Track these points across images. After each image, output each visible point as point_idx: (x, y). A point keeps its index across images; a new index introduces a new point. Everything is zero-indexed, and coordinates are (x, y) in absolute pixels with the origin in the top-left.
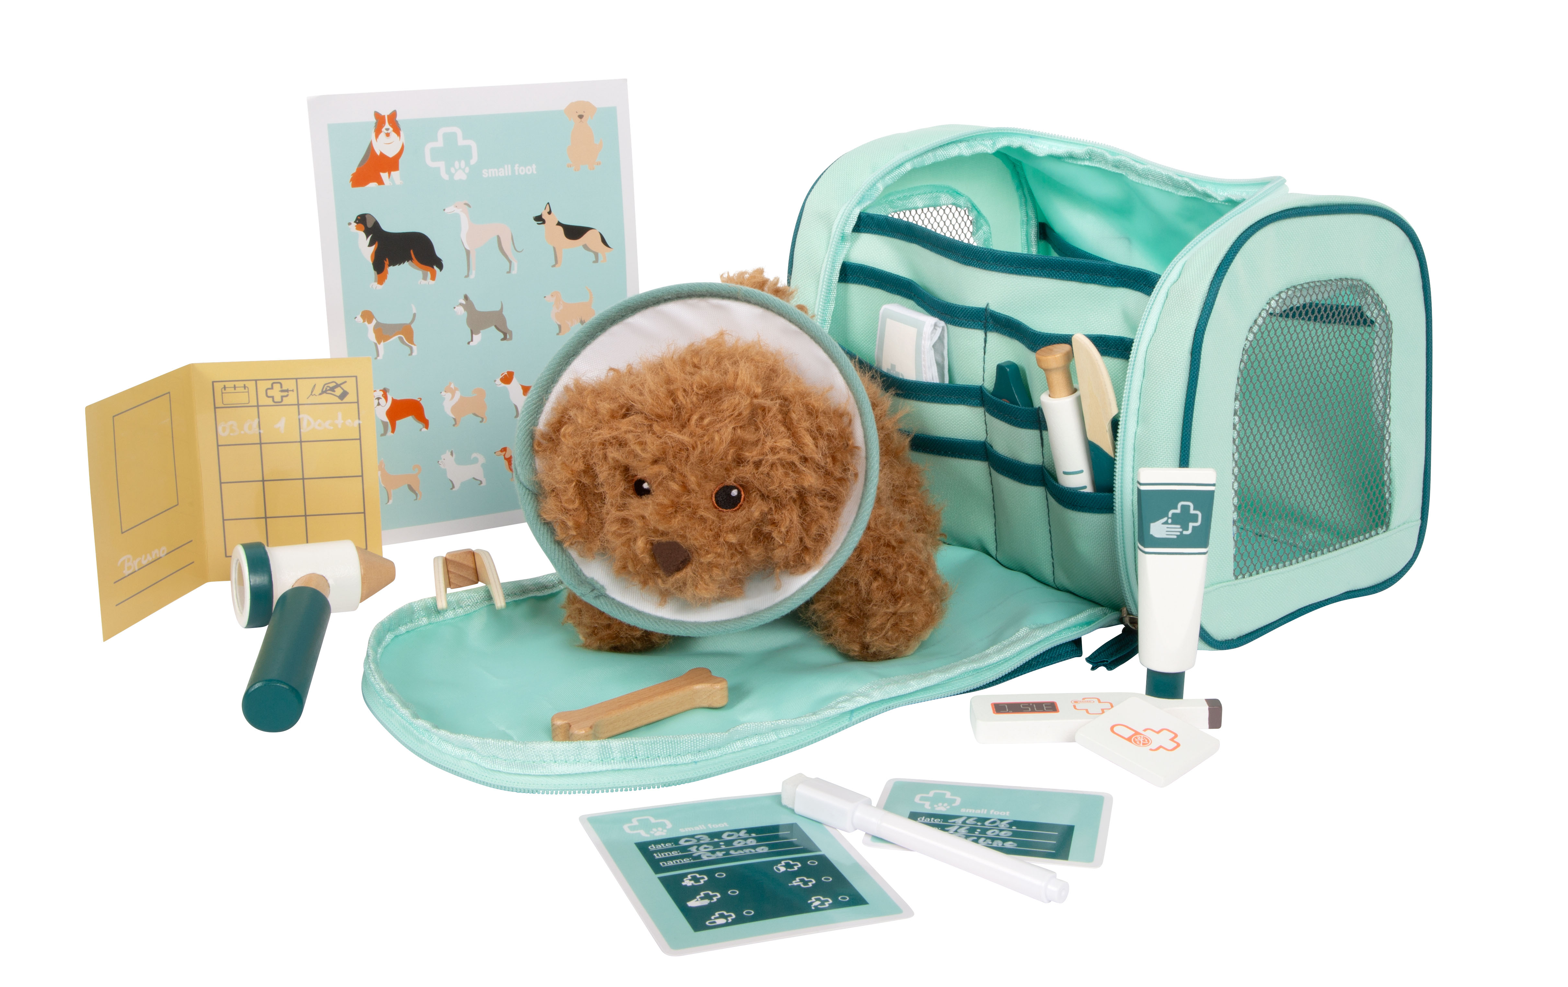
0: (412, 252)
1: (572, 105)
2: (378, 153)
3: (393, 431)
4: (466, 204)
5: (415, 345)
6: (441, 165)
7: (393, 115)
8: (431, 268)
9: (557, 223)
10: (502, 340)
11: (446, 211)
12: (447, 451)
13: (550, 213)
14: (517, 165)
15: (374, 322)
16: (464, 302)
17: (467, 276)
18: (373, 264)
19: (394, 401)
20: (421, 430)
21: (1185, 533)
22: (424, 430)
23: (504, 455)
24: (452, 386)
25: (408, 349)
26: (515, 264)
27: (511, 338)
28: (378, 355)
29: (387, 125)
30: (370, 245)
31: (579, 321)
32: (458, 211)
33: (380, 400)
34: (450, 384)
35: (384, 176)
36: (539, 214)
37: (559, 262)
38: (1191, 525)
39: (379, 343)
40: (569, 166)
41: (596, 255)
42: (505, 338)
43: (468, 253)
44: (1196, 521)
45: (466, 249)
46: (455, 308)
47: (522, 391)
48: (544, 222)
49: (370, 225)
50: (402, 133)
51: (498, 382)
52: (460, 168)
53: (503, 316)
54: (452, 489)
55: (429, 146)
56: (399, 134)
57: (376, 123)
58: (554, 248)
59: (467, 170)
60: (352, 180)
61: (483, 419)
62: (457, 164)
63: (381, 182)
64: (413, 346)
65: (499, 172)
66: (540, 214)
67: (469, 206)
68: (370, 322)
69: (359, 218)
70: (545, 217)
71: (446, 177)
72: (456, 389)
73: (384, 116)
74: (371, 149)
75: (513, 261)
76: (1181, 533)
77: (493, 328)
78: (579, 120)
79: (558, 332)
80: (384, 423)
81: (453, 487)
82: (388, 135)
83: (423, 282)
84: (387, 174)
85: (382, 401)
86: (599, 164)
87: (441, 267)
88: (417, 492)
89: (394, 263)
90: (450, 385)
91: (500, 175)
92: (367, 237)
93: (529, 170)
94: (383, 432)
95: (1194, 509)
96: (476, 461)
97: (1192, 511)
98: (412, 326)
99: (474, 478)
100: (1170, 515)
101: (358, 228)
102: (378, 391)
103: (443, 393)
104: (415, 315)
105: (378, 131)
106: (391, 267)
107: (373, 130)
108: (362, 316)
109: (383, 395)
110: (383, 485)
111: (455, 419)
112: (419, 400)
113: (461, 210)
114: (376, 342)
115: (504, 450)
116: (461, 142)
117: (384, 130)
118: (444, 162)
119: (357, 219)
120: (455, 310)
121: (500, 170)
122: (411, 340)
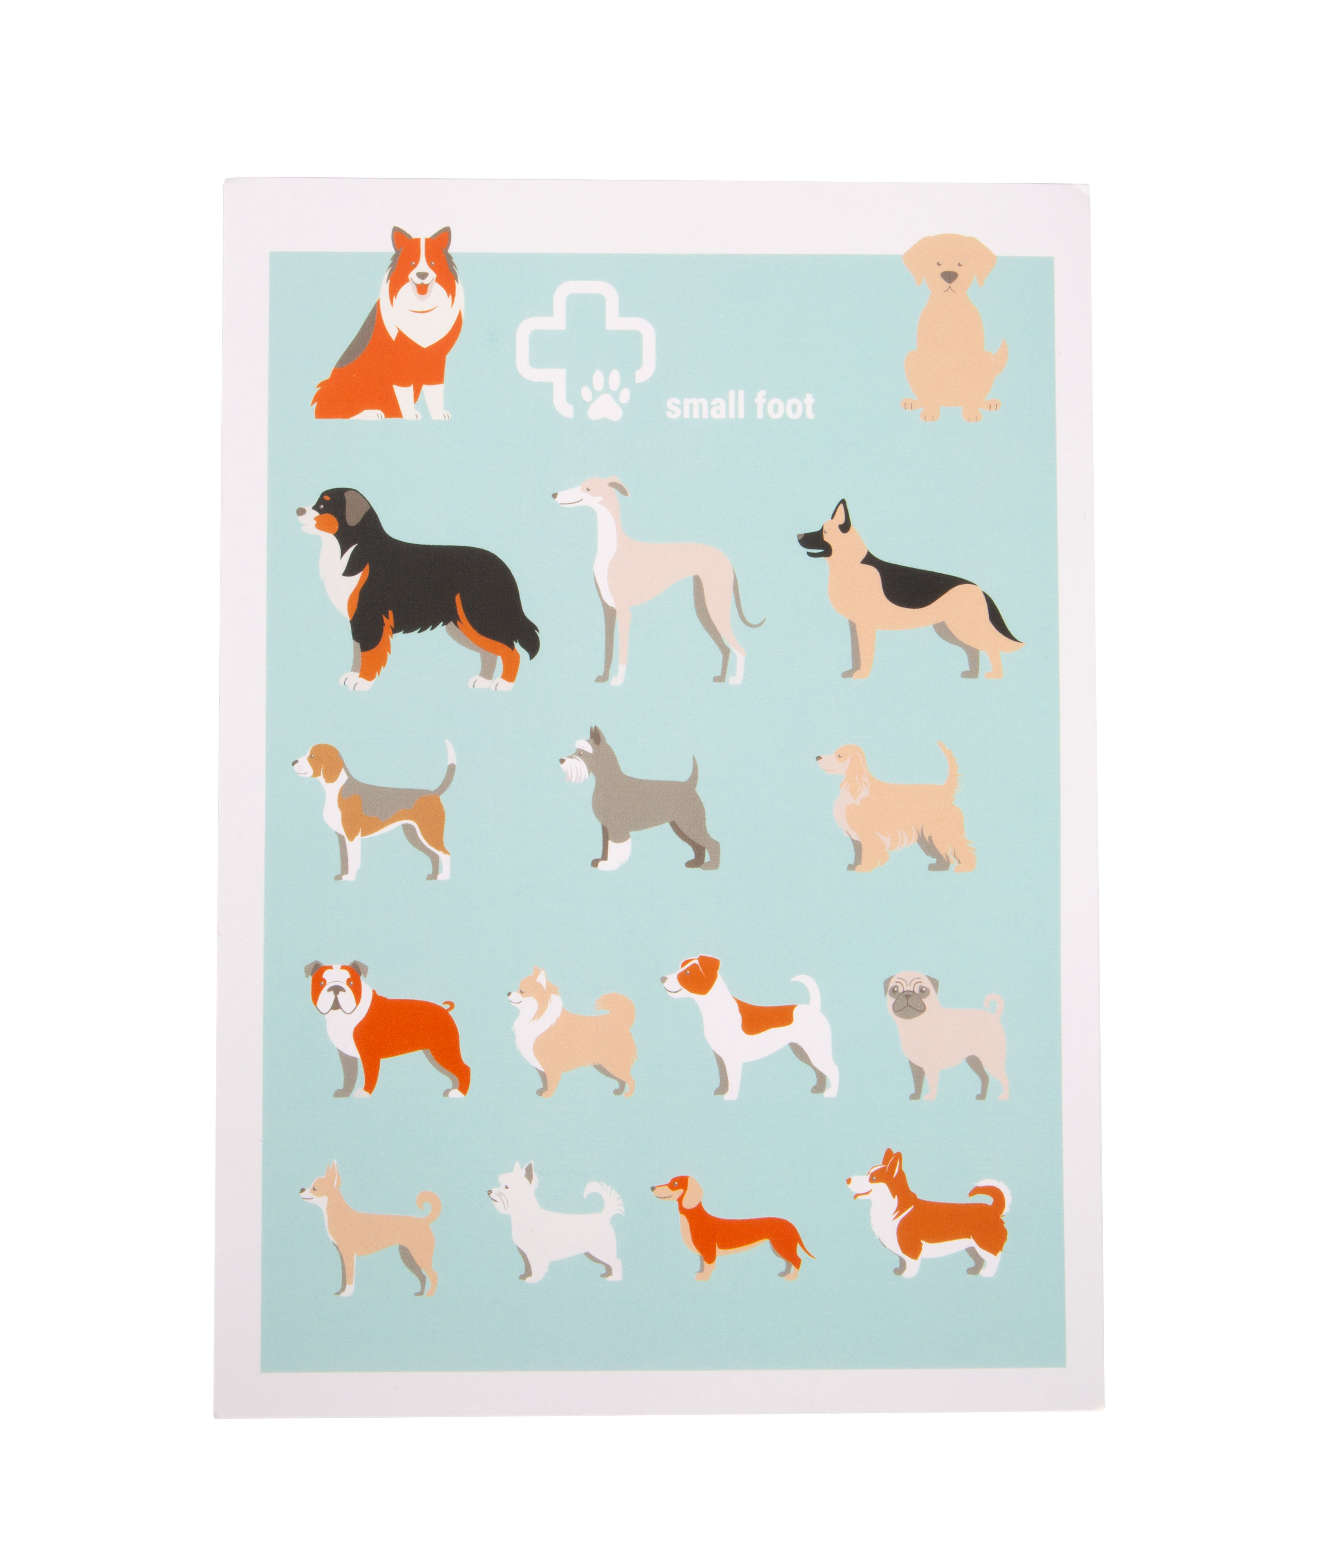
0: (458, 599)
1: (926, 246)
2: (393, 335)
3: (370, 1086)
4: (614, 485)
5: (446, 852)
6: (557, 377)
7: (443, 238)
8: (506, 648)
9: (863, 556)
10: (690, 864)
11: (559, 499)
12: (517, 1165)
13: (845, 527)
14: (762, 393)
15: (343, 778)
16: (589, 748)
17: (603, 678)
18: (352, 622)
19: (377, 1001)
20: (446, 1093)
22: (456, 1094)
23: (680, 1200)
24: (542, 979)
25: (427, 861)
26: (738, 658)
27: (715, 864)
28: (345, 869)
29: (423, 265)
30: (350, 571)
31: (915, 837)
32: (592, 501)
33: (341, 995)
34: (537, 972)
35: (403, 394)
36: (814, 528)
37: (863, 664)
39: (351, 838)
40: (908, 405)
41: (973, 655)
42: (697, 862)
43: (610, 614)
45: (604, 604)
46: (562, 761)
47: (738, 1018)
48: (827, 551)
49: (353, 518)
50: (459, 287)
51: (673, 983)
52: (606, 389)
53: (696, 799)
54: (523, 1277)
55: (528, 326)
56: (451, 290)
57: (394, 258)
58: (853, 627)
59: (625, 396)
60: (318, 398)
61: (622, 1084)
62: (598, 377)
63: (392, 410)
64: (440, 853)
65: (710, 407)
66: (816, 529)
67: (623, 491)
68: (331, 778)
69: (327, 498)
70: (832, 537)
71: (566, 410)
72: (552, 989)
73: (418, 241)
74: (375, 320)
75: (733, 649)
77: (666, 827)
78: (945, 284)
79: (852, 862)
80: (346, 1060)
81: (528, 1272)
82: (422, 289)
83: (483, 683)
84: (410, 390)
85: (347, 997)
86: (994, 406)
87: (533, 647)
88: (424, 1272)
89: (405, 625)
90: (536, 976)
91: (715, 416)
92: (343, 552)
93: (794, 408)
94: (341, 1087)
96: (595, 1204)
98: (444, 798)
99: (588, 1255)
101: (320, 525)
102: (337, 967)
103: (515, 996)
104: (452, 769)
105: (397, 280)
106: (400, 635)
107: (386, 276)
108: (311, 758)
109: (348, 981)
110: (332, 1239)
111: (543, 1076)
112: (446, 1007)
113: (600, 499)
114: (342, 832)
115: (680, 1183)
116: (615, 321)
117: (413, 275)
118: (562, 372)
119: (321, 500)
120: (564, 766)
121: (714, 402)
122: (436, 836)
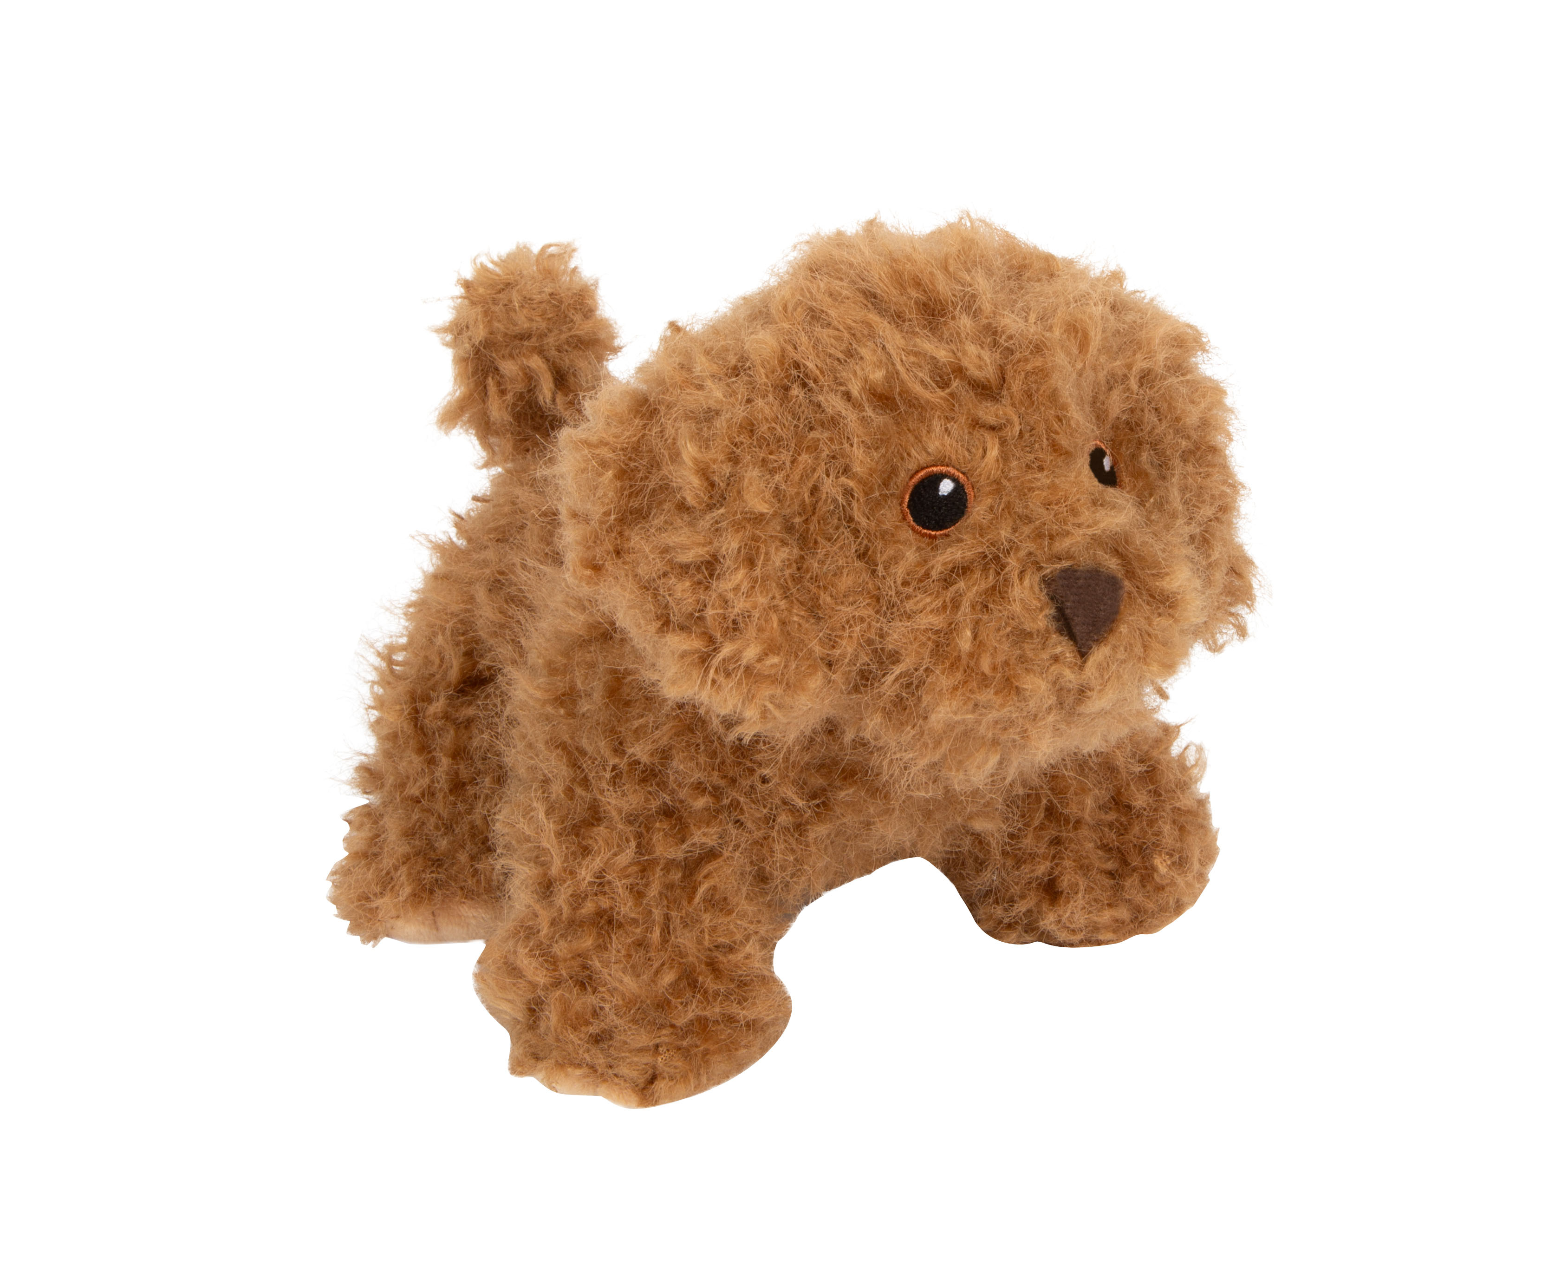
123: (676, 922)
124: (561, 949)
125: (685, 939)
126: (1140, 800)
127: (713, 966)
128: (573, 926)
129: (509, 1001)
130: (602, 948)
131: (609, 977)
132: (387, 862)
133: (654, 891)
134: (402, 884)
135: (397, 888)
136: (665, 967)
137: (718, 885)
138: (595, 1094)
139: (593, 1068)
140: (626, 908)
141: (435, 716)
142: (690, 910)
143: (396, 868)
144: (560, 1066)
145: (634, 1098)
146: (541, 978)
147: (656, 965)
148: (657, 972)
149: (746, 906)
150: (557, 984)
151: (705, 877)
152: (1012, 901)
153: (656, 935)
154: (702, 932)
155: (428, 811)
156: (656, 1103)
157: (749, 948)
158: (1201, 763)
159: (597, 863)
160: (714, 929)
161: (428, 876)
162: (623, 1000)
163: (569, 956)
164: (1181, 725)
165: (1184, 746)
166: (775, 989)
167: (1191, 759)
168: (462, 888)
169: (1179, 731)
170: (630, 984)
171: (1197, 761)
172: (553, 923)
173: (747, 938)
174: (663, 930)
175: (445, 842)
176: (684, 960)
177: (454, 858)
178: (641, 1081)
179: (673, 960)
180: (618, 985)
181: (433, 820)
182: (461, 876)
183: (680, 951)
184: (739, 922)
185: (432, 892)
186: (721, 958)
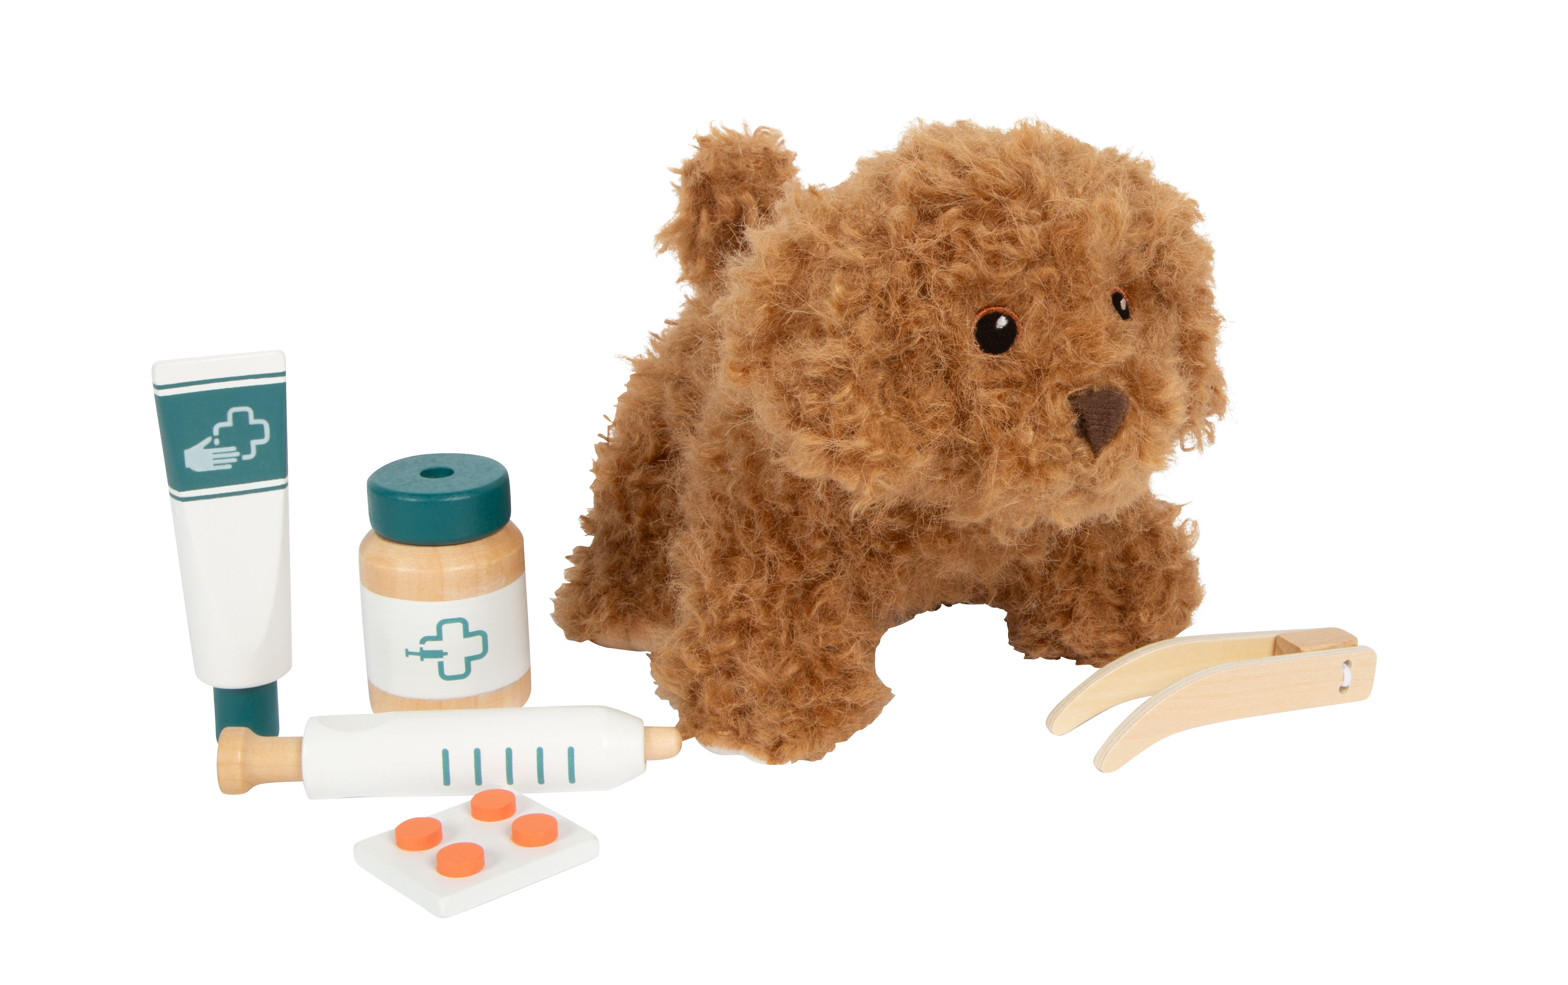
21: (246, 457)
38: (254, 443)
44: (262, 436)
76: (239, 458)
95: (256, 417)
97: (252, 421)
100: (216, 432)
123: (798, 628)
124: (712, 647)
125: (804, 641)
126: (1144, 556)
127: (825, 661)
128: (723, 630)
129: (676, 685)
130: (743, 647)
131: (746, 669)
132: (593, 591)
133: (779, 606)
134: (603, 610)
135: (599, 612)
136: (790, 661)
137: (829, 602)
138: (738, 754)
139: (737, 732)
140: (759, 619)
141: (633, 485)
142: (809, 620)
143: (599, 596)
144: (712, 731)
145: (766, 757)
146: (698, 668)
147: (783, 661)
148: (784, 665)
149: (849, 617)
150: (709, 673)
151: (819, 595)
152: (1045, 622)
153: (783, 638)
154: (817, 637)
155: (625, 554)
156: (781, 761)
157: (853, 649)
158: (1195, 533)
159: (739, 585)
160: (825, 636)
161: (623, 604)
162: (757, 685)
163: (718, 653)
164: (1183, 505)
165: (1183, 521)
166: (872, 681)
167: (1189, 529)
168: (647, 613)
169: (1180, 510)
170: (762, 674)
171: (1193, 532)
172: (708, 629)
173: (852, 642)
174: (788, 634)
175: (635, 579)
176: (804, 657)
177: (642, 590)
178: (771, 744)
179: (796, 656)
180: (753, 675)
181: (628, 560)
182: (647, 604)
183: (801, 650)
184: (845, 630)
185: (625, 615)
186: (832, 656)
